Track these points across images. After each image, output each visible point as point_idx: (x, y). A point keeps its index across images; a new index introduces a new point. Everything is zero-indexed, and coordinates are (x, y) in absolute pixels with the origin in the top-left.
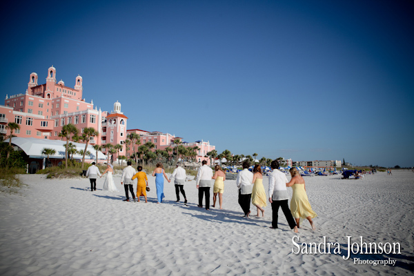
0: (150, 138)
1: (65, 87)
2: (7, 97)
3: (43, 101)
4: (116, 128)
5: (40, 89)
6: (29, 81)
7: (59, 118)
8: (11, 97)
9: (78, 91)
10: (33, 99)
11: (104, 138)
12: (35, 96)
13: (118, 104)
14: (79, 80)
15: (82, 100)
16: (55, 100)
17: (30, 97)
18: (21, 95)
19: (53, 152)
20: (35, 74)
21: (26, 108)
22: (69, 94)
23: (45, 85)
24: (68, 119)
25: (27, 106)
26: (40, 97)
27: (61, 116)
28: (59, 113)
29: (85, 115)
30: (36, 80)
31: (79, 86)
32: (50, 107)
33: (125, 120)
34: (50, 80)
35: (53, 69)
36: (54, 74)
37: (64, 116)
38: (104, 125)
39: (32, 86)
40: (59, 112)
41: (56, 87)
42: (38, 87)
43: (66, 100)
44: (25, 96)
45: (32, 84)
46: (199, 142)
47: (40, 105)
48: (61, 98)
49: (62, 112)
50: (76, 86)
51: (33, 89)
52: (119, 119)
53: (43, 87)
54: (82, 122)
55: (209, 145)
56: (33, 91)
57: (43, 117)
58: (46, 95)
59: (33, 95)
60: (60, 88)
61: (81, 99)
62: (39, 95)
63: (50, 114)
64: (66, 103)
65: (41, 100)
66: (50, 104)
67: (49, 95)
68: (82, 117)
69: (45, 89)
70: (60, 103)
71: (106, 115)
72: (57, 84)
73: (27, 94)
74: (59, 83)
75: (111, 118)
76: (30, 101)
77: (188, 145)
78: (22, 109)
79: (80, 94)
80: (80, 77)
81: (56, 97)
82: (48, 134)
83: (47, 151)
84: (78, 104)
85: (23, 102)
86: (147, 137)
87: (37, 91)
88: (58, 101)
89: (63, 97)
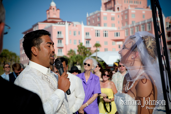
2: (88, 15)
5: (111, 4)
7: (128, 28)
8: (91, 14)
10: (106, 14)
12: (109, 11)
16: (123, 12)
17: (104, 13)
18: (97, 12)
21: (102, 23)
22: (135, 4)
24: (136, 28)
25: (103, 21)
26: (112, 11)
27: (130, 26)
28: (128, 24)
29: (150, 23)
32: (120, 19)
37: (132, 26)
38: (169, 30)
39: (105, 2)
40: (127, 22)
42: (109, 2)
43: (133, 11)
44: (100, 13)
47: (113, 19)
48: (128, 10)
49: (130, 22)
51: (106, 4)
53: (113, 2)
54: (148, 30)
56: (106, 7)
57: (115, 29)
58: (116, 9)
59: (106, 10)
61: (146, 7)
62: (111, 9)
63: (120, 25)
64: (133, 14)
65: (113, 14)
66: (120, 16)
67: (118, 8)
68: (148, 25)
69: (114, 4)
70: (128, 14)
71: (169, 21)
73: (102, 11)
76: (104, 16)
78: (99, 24)
81: (124, 9)
82: (121, 43)
84: (144, 12)
85: (99, 17)
87: (109, 6)
88: (126, 12)
89: (130, 8)
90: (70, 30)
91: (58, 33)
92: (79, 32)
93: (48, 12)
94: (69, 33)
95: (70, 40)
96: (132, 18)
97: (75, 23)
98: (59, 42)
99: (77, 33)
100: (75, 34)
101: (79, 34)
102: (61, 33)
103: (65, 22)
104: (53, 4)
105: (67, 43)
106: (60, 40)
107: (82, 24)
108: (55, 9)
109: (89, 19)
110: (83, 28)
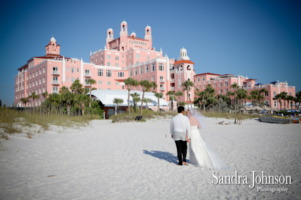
0: (221, 81)
1: (137, 38)
2: (91, 53)
3: (118, 54)
4: (183, 74)
5: (115, 43)
6: (107, 37)
7: (132, 68)
8: (94, 53)
9: (148, 41)
10: (110, 53)
11: (173, 85)
12: (113, 50)
13: (184, 51)
14: (148, 30)
15: (152, 49)
16: (128, 52)
17: (108, 51)
18: (100, 50)
19: (122, 101)
20: (111, 30)
21: (106, 63)
22: (140, 45)
23: (119, 39)
24: (140, 68)
25: (106, 60)
26: (116, 51)
27: (134, 66)
28: (132, 64)
29: (154, 64)
30: (112, 35)
31: (148, 36)
32: (125, 59)
33: (191, 66)
34: (123, 33)
35: (125, 23)
36: (126, 28)
37: (136, 66)
38: (172, 72)
39: (110, 41)
40: (132, 62)
41: (129, 39)
42: (114, 41)
43: (137, 51)
44: (104, 51)
45: (110, 39)
46: (274, 83)
47: (117, 58)
48: (133, 50)
49: (135, 63)
50: (146, 36)
51: (110, 43)
52: (186, 65)
53: (117, 41)
54: (152, 71)
55: (287, 86)
56: (111, 46)
57: (120, 69)
58: (121, 48)
59: (110, 49)
60: (132, 40)
62: (115, 48)
63: (125, 65)
64: (137, 54)
65: (117, 53)
66: (125, 56)
67: (123, 48)
68: (152, 66)
69: (119, 43)
70: (132, 54)
71: (173, 62)
72: (129, 37)
73: (105, 49)
74: (131, 35)
75: (178, 64)
76: (108, 55)
77: (263, 86)
78: (103, 63)
79: (149, 44)
80: (149, 27)
81: (129, 49)
82: (123, 84)
83: (116, 101)
84: (148, 53)
85: (103, 56)
86: (218, 81)
87: (114, 45)
88: (131, 52)
89: (134, 48)
90: (67, 67)
91: (54, 69)
92: (78, 69)
93: (47, 48)
94: (66, 70)
95: (67, 77)
96: (136, 58)
97: (74, 59)
98: (54, 79)
99: (75, 70)
100: (72, 72)
101: (78, 71)
102: (57, 69)
103: (62, 57)
104: (53, 40)
105: (64, 80)
106: (56, 77)
107: (82, 60)
108: (55, 44)
109: (92, 57)
110: (83, 65)
